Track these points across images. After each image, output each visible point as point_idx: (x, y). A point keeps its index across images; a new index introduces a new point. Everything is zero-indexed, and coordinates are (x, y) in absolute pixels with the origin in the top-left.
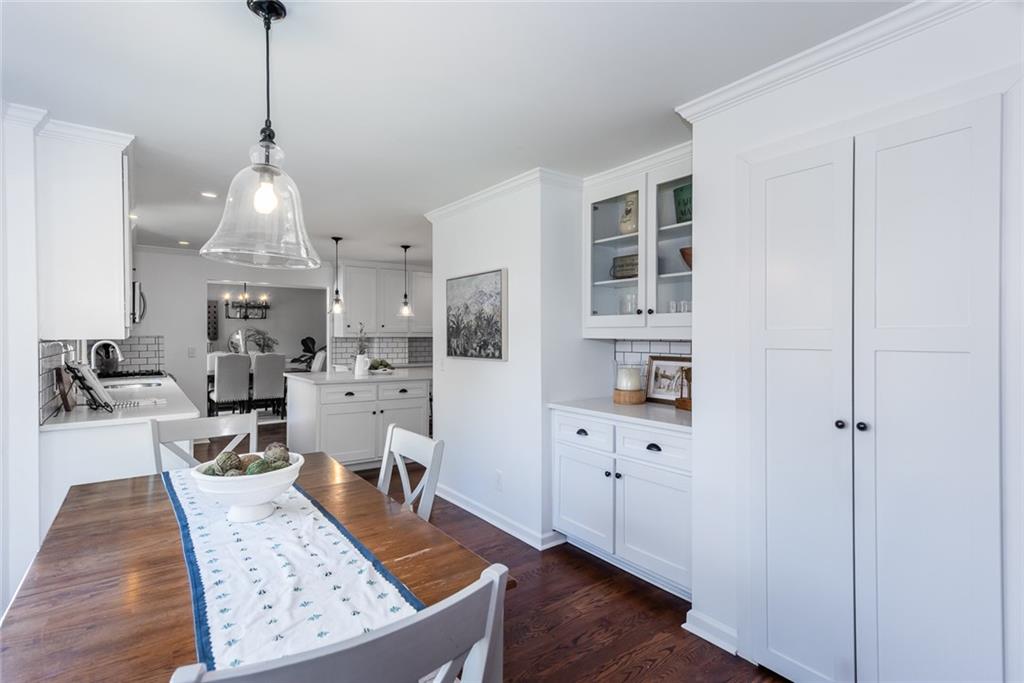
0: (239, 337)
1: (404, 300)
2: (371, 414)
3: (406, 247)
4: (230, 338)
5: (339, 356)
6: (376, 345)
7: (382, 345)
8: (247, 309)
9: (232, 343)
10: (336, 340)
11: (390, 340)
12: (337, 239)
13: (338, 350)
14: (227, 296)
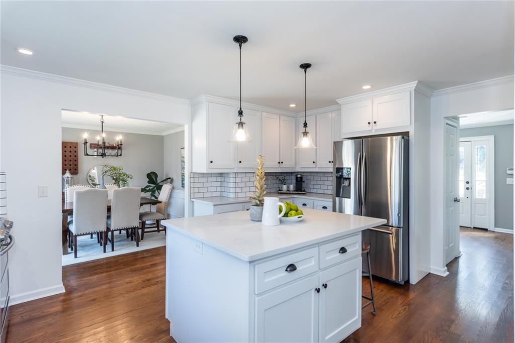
0: (94, 172)
1: (303, 130)
2: (313, 292)
3: (306, 66)
4: (89, 172)
5: (196, 190)
6: (232, 180)
7: (238, 180)
8: (104, 149)
9: (90, 176)
10: (194, 175)
11: (244, 175)
12: (240, 40)
13: (196, 185)
14: (85, 136)
